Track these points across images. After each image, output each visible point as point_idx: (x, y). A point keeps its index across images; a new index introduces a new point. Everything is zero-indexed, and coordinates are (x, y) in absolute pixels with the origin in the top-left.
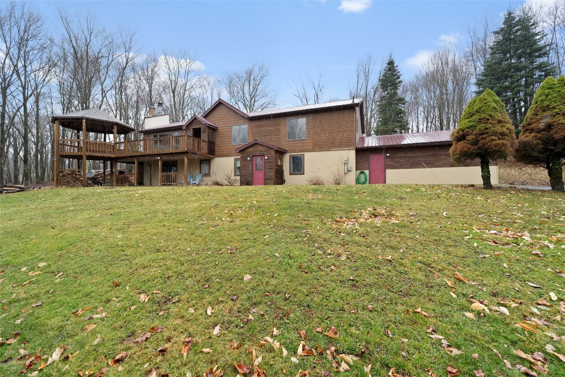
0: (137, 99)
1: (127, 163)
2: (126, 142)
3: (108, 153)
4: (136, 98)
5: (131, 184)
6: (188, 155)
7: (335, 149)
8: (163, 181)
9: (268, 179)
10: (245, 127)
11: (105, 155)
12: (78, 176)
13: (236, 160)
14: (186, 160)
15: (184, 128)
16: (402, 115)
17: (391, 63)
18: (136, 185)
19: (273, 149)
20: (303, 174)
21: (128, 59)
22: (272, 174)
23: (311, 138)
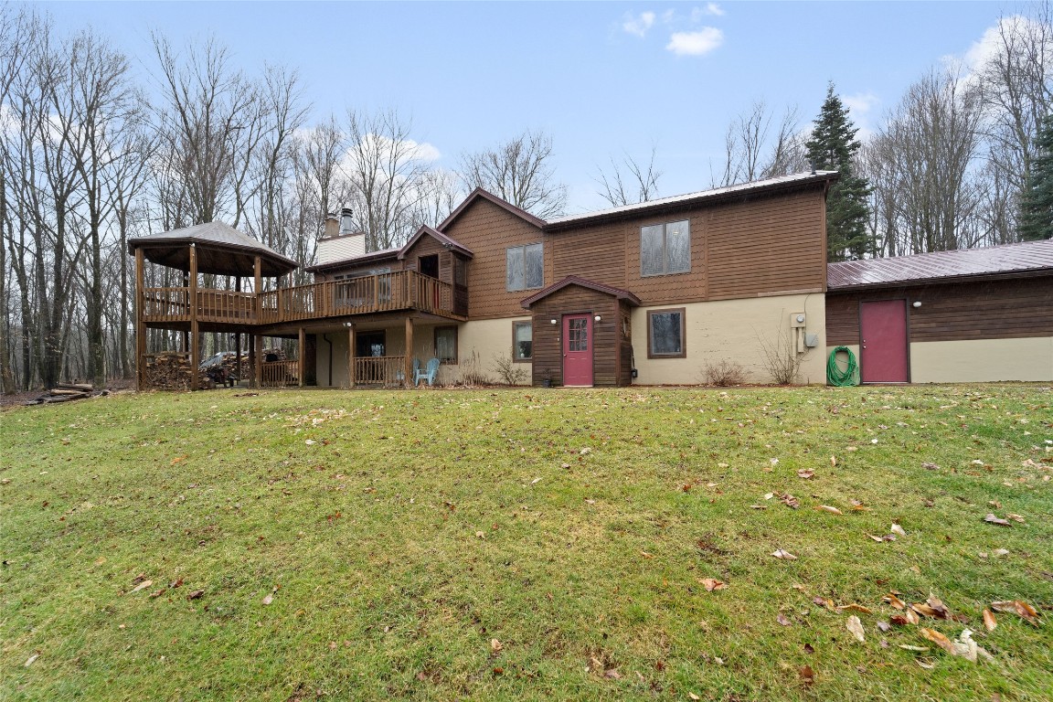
0: (301, 215)
1: (283, 336)
2: (280, 293)
3: (243, 317)
4: (299, 213)
5: (292, 383)
6: (415, 315)
7: (769, 294)
8: (359, 375)
9: (602, 370)
10: (538, 248)
11: (236, 321)
12: (183, 367)
13: (516, 326)
14: (409, 329)
15: (401, 257)
16: (862, 219)
17: (832, 107)
18: (301, 384)
19: (615, 296)
20: (684, 356)
21: (282, 132)
22: (613, 357)
23: (703, 269)
